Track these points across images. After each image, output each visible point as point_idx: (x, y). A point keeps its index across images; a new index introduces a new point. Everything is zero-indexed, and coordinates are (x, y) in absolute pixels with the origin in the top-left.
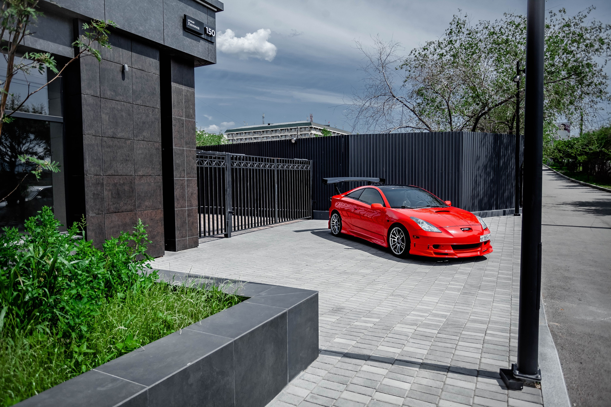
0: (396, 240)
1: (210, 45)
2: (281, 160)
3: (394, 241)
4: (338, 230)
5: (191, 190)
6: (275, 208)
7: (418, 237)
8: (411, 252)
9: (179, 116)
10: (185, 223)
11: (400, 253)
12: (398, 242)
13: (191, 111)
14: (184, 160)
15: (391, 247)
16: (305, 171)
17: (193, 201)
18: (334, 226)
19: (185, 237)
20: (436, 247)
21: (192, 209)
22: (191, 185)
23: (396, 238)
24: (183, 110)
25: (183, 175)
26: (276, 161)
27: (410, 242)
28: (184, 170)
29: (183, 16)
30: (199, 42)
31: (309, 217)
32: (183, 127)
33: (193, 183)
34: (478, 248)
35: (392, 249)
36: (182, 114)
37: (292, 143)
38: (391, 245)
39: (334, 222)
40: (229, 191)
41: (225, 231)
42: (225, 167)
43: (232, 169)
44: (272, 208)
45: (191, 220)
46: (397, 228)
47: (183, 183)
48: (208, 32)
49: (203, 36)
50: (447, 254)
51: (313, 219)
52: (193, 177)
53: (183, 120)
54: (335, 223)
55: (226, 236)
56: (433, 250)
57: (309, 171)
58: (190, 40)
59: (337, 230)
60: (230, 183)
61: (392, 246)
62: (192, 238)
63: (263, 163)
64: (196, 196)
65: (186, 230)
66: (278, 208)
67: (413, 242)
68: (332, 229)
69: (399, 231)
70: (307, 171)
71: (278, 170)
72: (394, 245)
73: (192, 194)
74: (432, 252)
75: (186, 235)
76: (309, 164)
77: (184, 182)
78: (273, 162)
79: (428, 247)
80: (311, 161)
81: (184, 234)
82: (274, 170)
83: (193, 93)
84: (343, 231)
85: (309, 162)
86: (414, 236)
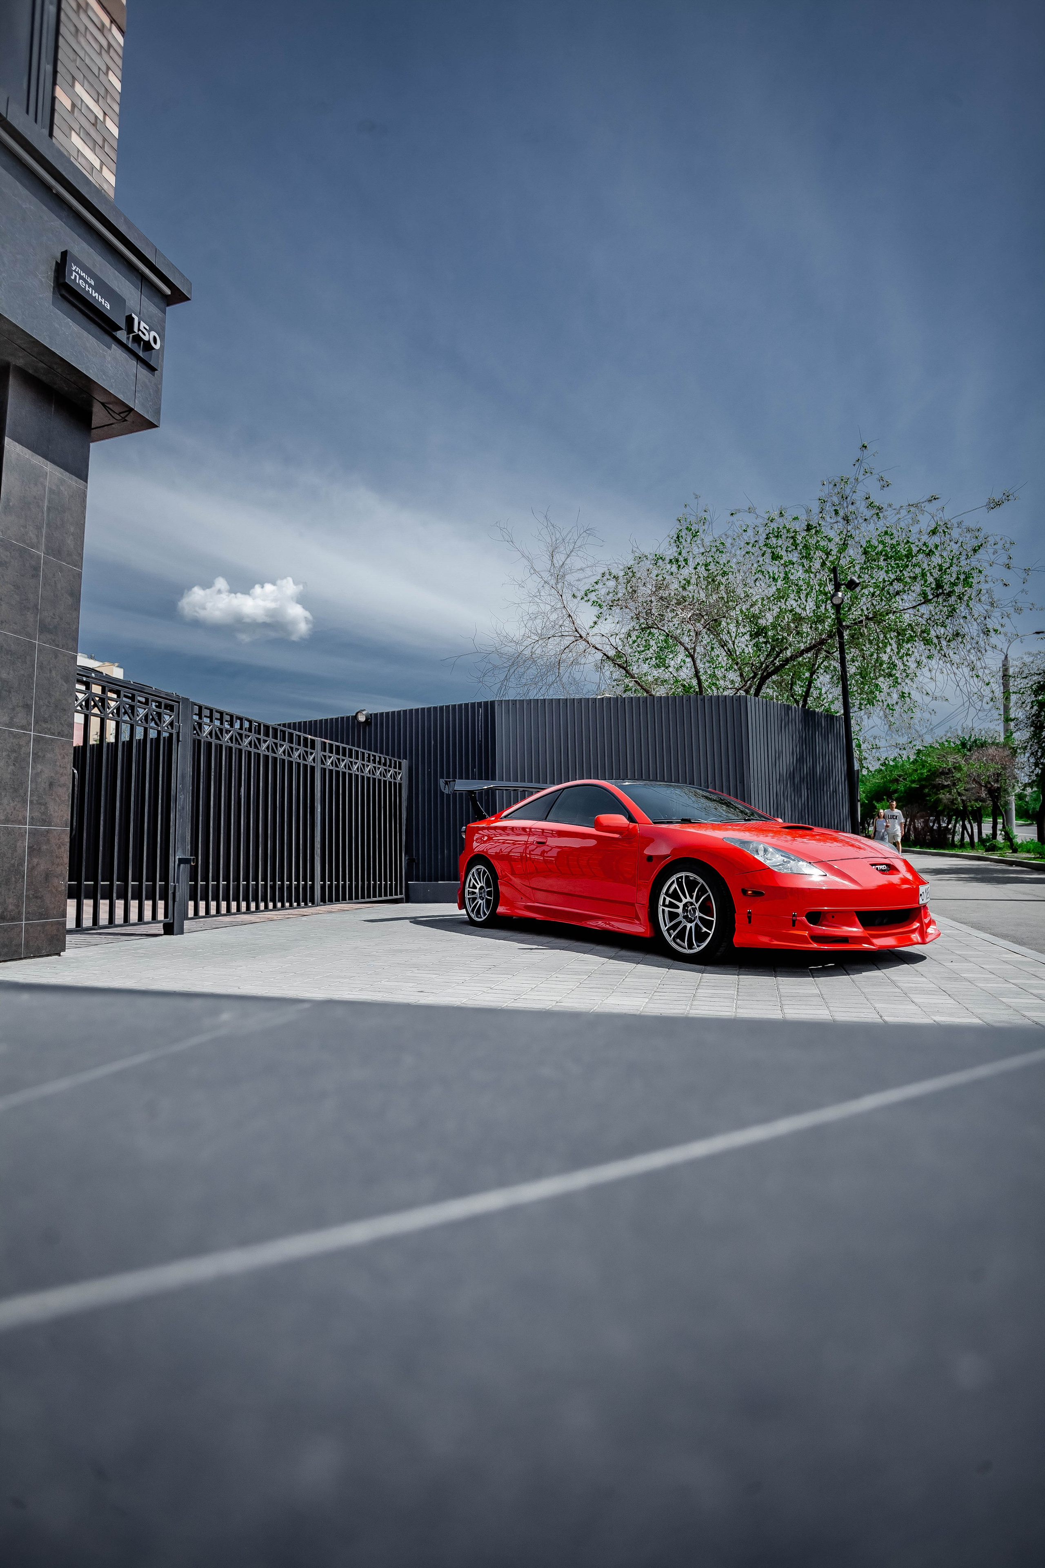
0: (680, 911)
1: (143, 372)
2: (331, 746)
3: (673, 916)
4: (488, 908)
5: (47, 772)
6: (312, 879)
7: (757, 894)
8: (739, 940)
9: (24, 542)
10: (20, 874)
11: (697, 950)
12: (686, 917)
13: (70, 541)
14: (31, 676)
15: (666, 934)
16: (390, 783)
17: (52, 807)
18: (474, 899)
19: (13, 919)
20: (815, 918)
21: (48, 831)
22: (48, 755)
23: (681, 905)
24: (39, 528)
25: (24, 722)
26: (318, 746)
27: (733, 911)
28: (28, 707)
29: (59, 256)
30: (110, 348)
31: (399, 896)
32: (36, 576)
33: (57, 751)
34: (911, 923)
35: (669, 939)
36: (35, 540)
37: (359, 723)
38: (664, 929)
39: (475, 887)
40: (183, 801)
41: (166, 916)
42: (174, 731)
43: (197, 744)
44: (305, 880)
45: (42, 867)
46: (683, 874)
47: (20, 746)
48: (139, 330)
49: (122, 335)
50: (845, 940)
51: (407, 902)
52: (59, 734)
53: (39, 557)
54: (477, 891)
55: (169, 929)
56: (807, 928)
57: (400, 784)
58: (76, 328)
59: (483, 908)
60: (189, 780)
61: (668, 930)
62: (43, 925)
63: (286, 745)
64: (64, 793)
65: (20, 898)
66: (323, 879)
67: (742, 908)
68: (470, 910)
69: (692, 885)
70: (395, 783)
71: (324, 770)
72: (674, 927)
73: (51, 785)
74: (806, 933)
75: (20, 913)
76: (400, 768)
77: (23, 743)
78: (313, 747)
79: (794, 922)
80: (405, 763)
81: (11, 907)
82: (313, 768)
83: (83, 496)
84: (500, 909)
85: (400, 763)
86: (744, 892)
